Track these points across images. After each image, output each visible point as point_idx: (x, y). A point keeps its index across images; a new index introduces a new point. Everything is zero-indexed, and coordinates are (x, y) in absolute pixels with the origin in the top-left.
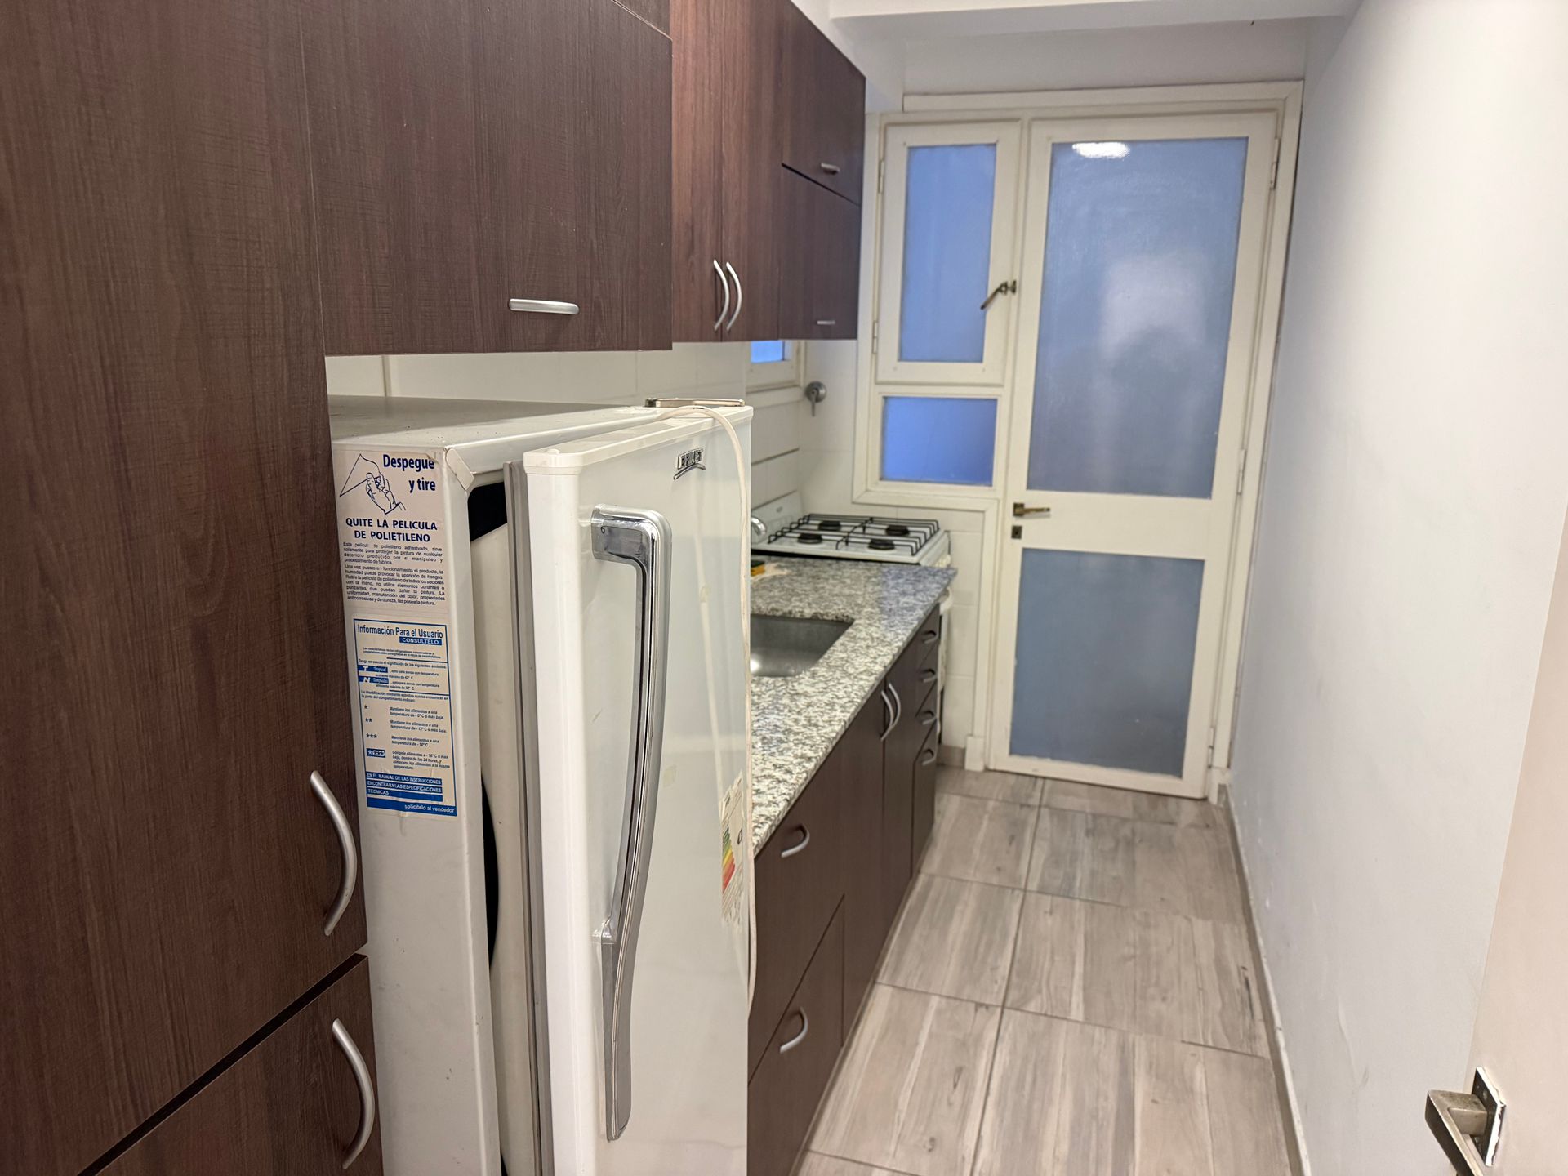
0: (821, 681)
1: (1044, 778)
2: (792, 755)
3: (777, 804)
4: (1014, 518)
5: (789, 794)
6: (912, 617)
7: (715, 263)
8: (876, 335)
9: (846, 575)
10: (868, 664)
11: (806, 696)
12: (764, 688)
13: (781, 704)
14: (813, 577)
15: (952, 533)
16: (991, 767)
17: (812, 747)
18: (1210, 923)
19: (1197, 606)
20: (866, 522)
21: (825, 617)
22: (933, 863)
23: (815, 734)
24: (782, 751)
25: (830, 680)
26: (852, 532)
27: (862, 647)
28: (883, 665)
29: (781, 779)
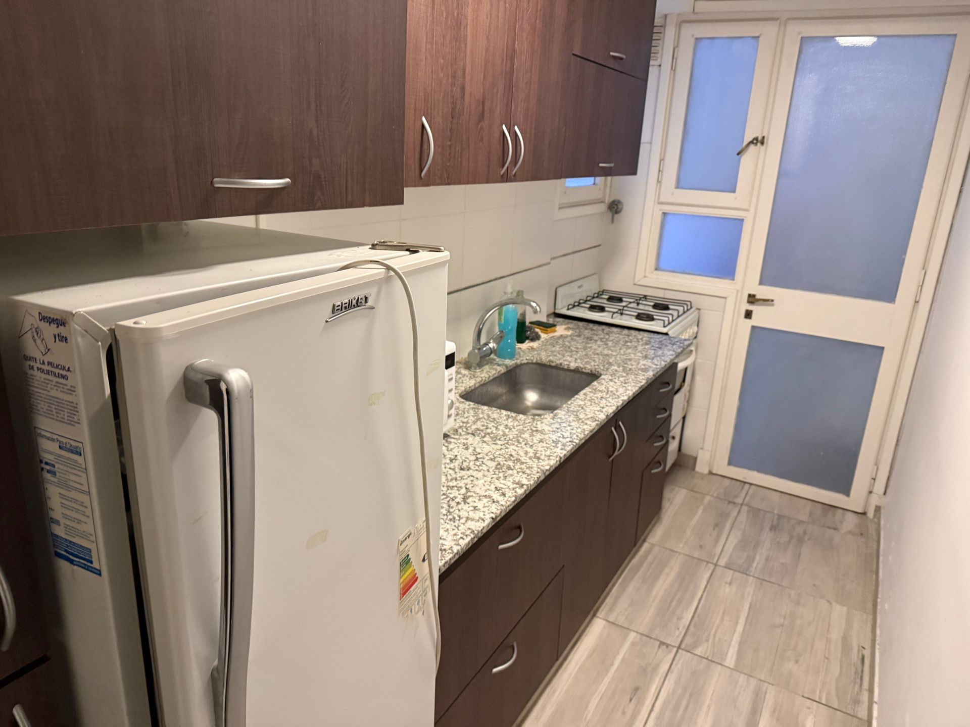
0: (557, 422)
1: (751, 484)
2: (512, 481)
3: (484, 521)
4: (748, 304)
5: (496, 513)
6: (643, 377)
7: (504, 127)
8: (661, 169)
9: (611, 338)
10: (596, 412)
11: (542, 433)
12: (516, 423)
13: (522, 438)
14: (588, 338)
15: (702, 311)
16: (714, 472)
17: (528, 476)
18: (845, 609)
19: (875, 379)
20: (640, 299)
21: (584, 370)
22: (657, 535)
23: (535, 466)
24: (506, 476)
25: (564, 422)
26: (626, 306)
27: (597, 398)
28: (606, 414)
29: (495, 500)
